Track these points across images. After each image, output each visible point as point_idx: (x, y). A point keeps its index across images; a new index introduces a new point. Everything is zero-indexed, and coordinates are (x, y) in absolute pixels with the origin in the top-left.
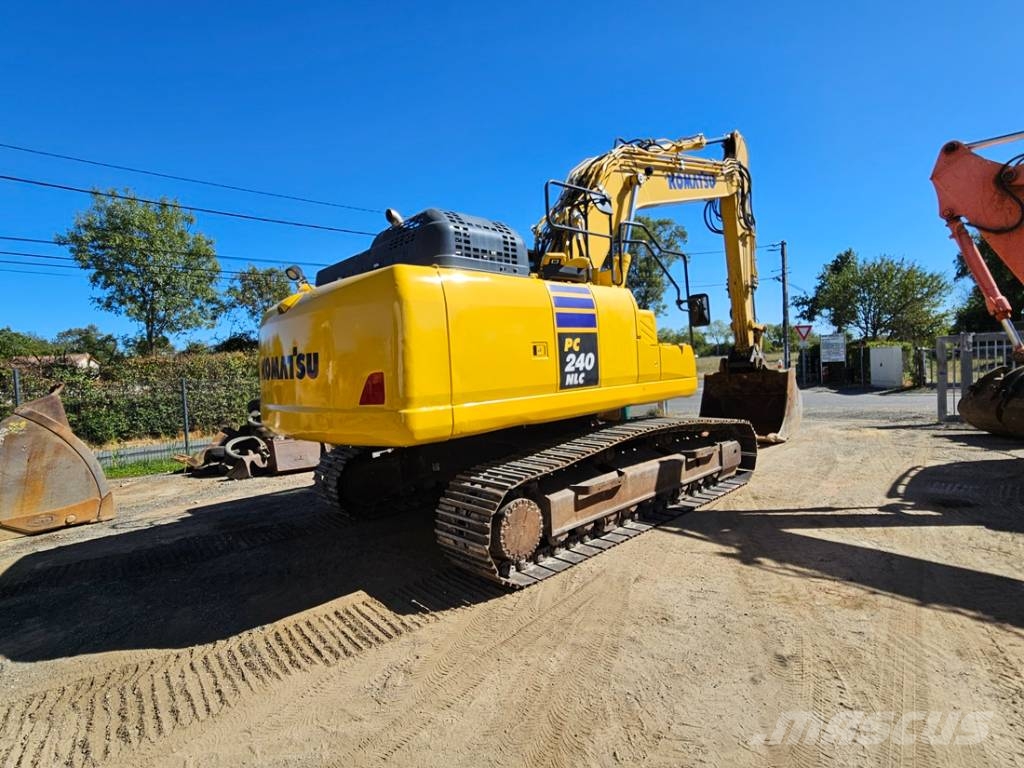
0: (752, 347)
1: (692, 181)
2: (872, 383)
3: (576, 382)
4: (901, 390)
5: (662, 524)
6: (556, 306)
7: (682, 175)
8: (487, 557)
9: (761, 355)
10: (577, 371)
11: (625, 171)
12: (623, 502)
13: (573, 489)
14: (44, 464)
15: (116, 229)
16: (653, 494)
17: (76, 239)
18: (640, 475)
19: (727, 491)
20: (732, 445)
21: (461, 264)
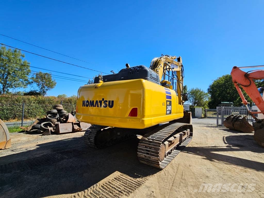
2: (195, 116)
3: (168, 113)
4: (202, 118)
5: (182, 150)
6: (166, 93)
10: (169, 110)
12: (175, 145)
13: (168, 141)
16: (179, 143)
18: (177, 137)
19: (189, 142)
20: (189, 130)
21: (150, 80)
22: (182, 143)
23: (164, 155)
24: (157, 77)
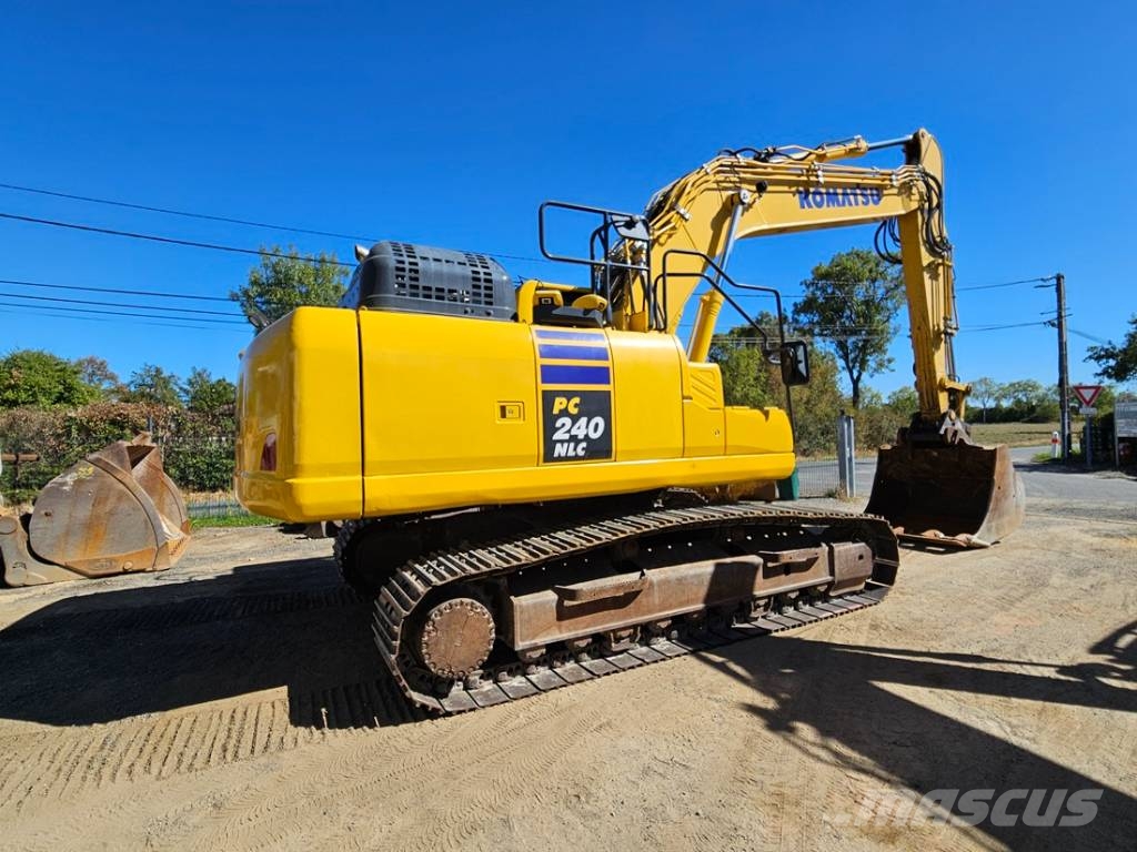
0: (945, 414)
1: (840, 197)
3: (571, 453)
5: (707, 650)
6: (542, 356)
7: (823, 190)
8: (394, 669)
9: (959, 426)
10: (574, 439)
11: (726, 189)
12: (643, 615)
13: (557, 591)
14: (107, 509)
15: (279, 283)
16: (700, 606)
17: (246, 293)
18: (677, 579)
19: (838, 611)
20: (855, 548)
21: (402, 307)
22: (777, 615)
23: (478, 652)
24: (483, 284)
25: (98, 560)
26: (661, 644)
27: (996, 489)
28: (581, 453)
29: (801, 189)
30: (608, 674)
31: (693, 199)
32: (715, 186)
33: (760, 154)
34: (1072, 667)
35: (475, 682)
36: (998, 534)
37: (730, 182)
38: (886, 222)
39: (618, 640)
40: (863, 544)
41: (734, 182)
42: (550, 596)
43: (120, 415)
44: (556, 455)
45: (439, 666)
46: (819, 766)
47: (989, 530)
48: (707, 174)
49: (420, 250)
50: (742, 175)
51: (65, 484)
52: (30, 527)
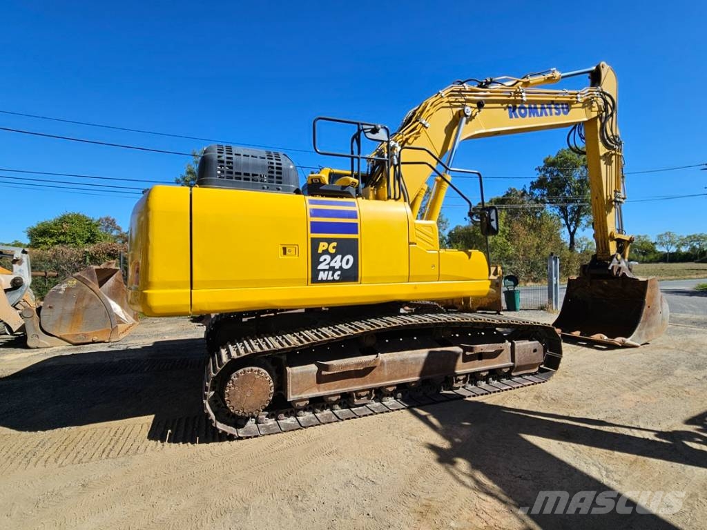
0: (613, 256)
1: (539, 110)
3: (330, 278)
5: (418, 407)
6: (313, 216)
9: (623, 264)
10: (332, 269)
11: (455, 106)
12: (377, 382)
13: (318, 365)
14: (84, 305)
16: (417, 378)
17: (184, 179)
18: (401, 361)
19: (515, 386)
20: (530, 344)
21: (221, 185)
22: (473, 386)
23: (262, 401)
24: (275, 170)
25: (78, 335)
26: (390, 401)
27: (646, 308)
28: (337, 278)
29: (510, 105)
30: (349, 419)
31: (432, 114)
32: (448, 105)
33: (482, 83)
34: (668, 432)
35: (262, 419)
36: (647, 338)
37: (459, 102)
38: (577, 126)
39: (359, 398)
40: (537, 342)
41: (461, 102)
42: (313, 368)
43: (113, 250)
44: (319, 279)
45: (235, 408)
46: (463, 488)
47: (640, 335)
48: (442, 97)
49: (235, 149)
50: (468, 97)
51: (60, 290)
52: (41, 314)
